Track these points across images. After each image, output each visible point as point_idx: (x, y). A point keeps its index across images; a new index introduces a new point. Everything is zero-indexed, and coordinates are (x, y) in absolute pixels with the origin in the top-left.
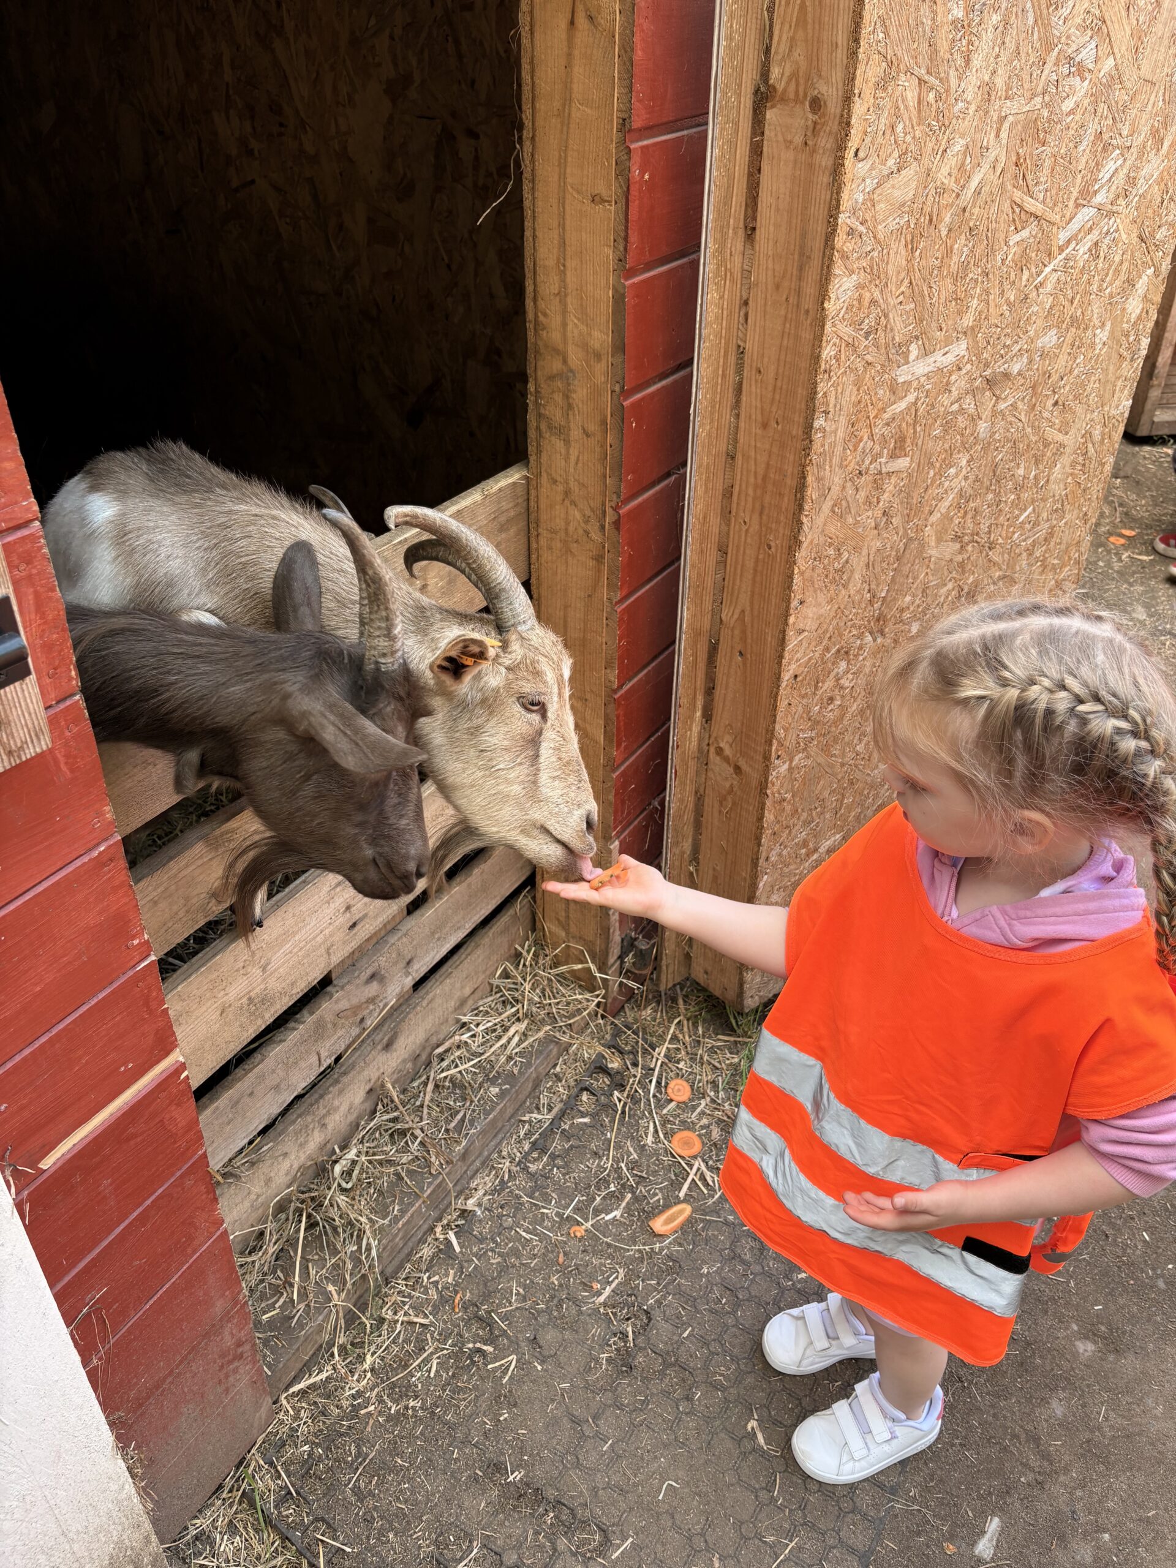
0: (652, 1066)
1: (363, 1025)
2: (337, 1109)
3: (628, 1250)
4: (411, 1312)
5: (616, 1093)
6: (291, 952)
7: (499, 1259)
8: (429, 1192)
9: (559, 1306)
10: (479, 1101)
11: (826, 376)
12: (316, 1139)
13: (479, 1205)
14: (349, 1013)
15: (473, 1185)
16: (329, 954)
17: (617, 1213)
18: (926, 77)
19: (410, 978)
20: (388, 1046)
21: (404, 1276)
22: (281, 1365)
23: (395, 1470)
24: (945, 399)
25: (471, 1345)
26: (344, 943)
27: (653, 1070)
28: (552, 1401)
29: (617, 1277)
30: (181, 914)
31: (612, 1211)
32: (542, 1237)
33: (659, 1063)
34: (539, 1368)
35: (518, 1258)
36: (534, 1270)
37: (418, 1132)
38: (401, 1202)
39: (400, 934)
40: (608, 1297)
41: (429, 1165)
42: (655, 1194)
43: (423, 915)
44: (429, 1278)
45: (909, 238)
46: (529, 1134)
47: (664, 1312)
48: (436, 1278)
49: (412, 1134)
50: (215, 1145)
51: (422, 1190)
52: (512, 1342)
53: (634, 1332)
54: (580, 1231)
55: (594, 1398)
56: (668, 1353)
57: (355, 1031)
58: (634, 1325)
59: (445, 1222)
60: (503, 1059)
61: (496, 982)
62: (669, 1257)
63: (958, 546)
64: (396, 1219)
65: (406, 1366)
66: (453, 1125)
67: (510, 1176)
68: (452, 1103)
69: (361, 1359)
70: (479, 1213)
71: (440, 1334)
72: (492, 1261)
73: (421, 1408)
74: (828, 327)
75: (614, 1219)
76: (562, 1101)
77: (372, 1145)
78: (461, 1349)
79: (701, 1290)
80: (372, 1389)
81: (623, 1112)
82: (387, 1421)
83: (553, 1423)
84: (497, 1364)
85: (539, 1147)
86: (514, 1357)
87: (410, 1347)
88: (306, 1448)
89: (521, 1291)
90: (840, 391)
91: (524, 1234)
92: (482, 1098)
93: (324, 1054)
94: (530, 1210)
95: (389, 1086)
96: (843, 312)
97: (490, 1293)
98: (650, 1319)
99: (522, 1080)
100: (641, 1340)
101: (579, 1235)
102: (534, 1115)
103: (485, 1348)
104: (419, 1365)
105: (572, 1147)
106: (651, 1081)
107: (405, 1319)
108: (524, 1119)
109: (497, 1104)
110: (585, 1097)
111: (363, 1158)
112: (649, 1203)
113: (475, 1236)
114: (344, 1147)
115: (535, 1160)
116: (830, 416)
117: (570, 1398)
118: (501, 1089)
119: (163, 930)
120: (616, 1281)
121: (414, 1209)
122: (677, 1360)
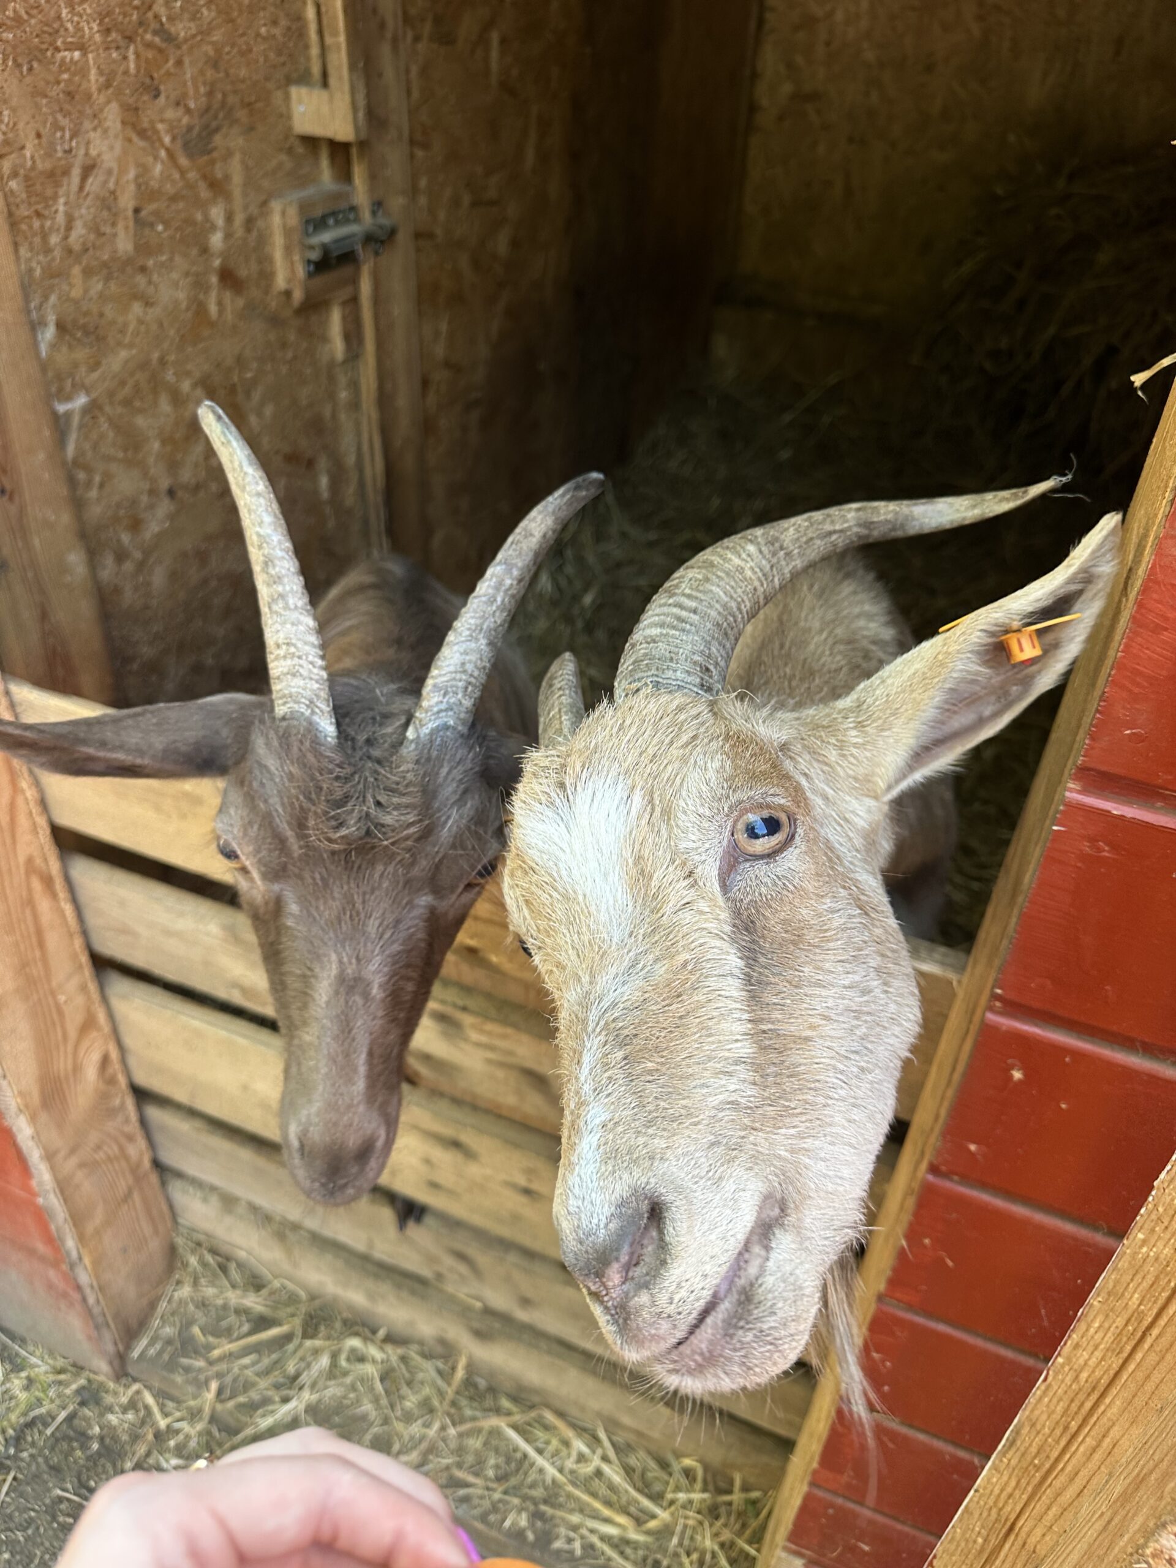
2: (392, 1306)
12: (360, 1298)
16: (393, 1174)
20: (477, 1333)
57: (428, 1273)
68: (492, 1462)
92: (505, 1503)
95: (461, 1360)
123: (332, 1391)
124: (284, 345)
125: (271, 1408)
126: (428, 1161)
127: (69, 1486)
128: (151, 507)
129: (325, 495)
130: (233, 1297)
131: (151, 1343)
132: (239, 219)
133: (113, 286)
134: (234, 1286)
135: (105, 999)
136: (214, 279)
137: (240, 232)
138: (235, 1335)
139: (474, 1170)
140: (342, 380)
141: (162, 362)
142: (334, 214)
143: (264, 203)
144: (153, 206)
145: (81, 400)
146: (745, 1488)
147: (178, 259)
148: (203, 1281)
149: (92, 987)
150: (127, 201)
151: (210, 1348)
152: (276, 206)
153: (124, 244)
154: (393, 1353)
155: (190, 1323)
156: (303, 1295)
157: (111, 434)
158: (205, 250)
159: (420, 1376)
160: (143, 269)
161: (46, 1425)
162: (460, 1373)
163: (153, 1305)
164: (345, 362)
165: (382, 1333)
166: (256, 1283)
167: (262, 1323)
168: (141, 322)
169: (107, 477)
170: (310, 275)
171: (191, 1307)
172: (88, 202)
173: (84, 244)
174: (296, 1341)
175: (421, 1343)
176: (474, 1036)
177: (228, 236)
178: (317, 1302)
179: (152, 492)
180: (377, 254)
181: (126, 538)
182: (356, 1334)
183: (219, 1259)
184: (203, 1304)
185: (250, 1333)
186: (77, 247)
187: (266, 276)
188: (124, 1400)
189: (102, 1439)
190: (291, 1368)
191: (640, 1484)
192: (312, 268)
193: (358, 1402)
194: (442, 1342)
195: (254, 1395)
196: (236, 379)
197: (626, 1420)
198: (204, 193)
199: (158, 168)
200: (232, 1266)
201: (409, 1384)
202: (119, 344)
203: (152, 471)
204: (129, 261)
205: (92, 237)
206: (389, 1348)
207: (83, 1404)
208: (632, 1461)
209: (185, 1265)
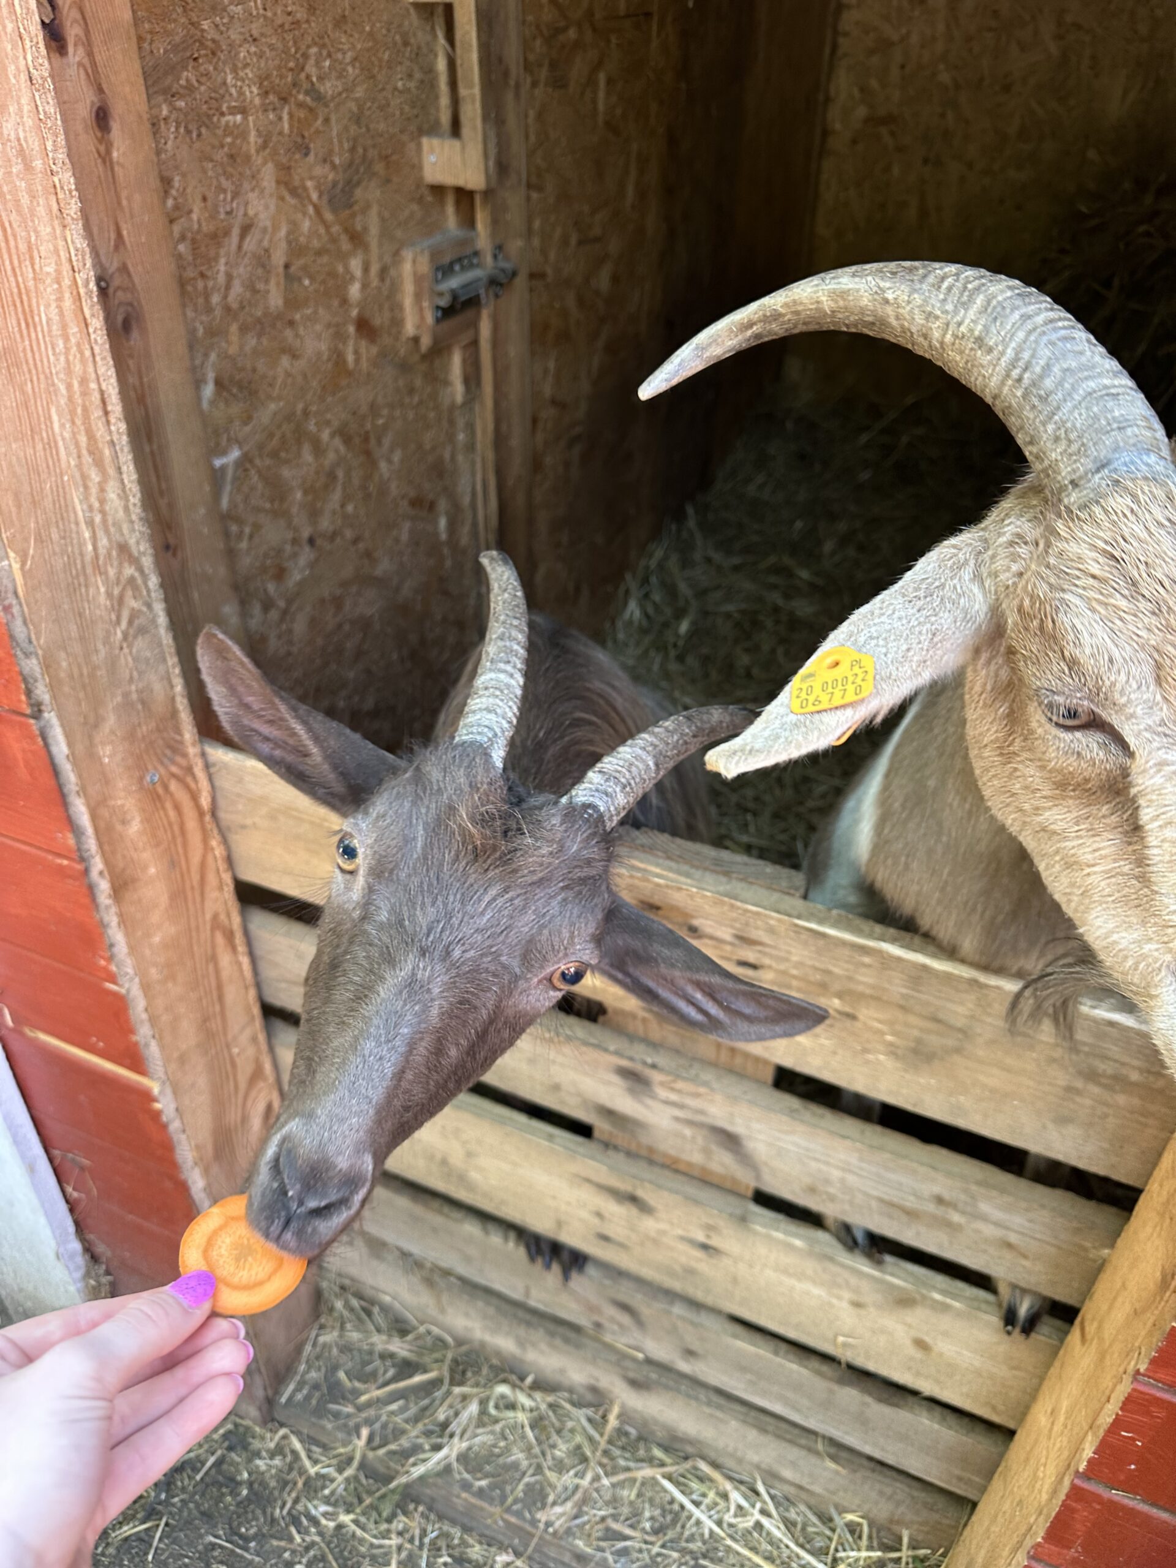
2: (543, 1353)
6: (507, 1173)
12: (509, 1344)
14: (586, 1303)
16: (559, 1225)
20: (633, 1383)
26: (587, 1239)
37: (589, 1476)
38: (492, 1487)
57: (585, 1323)
64: (466, 1486)
66: (614, 1526)
68: (647, 1514)
80: (318, 1535)
88: (245, 1475)
93: (534, 1294)
95: (613, 1411)
123: (483, 1438)
124: (411, 391)
125: (422, 1456)
126: (599, 1215)
127: (221, 1533)
128: (295, 555)
129: (444, 536)
130: (380, 1342)
131: (298, 1389)
132: (374, 269)
133: (265, 341)
134: (379, 1330)
135: (271, 1049)
136: (351, 329)
137: (375, 282)
138: (381, 1381)
139: (649, 1224)
140: (461, 422)
141: (306, 413)
142: (460, 260)
143: (396, 253)
144: (301, 262)
145: (235, 454)
146: (913, 1546)
147: (321, 311)
148: (348, 1326)
149: (262, 1037)
150: (279, 258)
151: (357, 1393)
152: (408, 255)
153: (275, 299)
154: (541, 1400)
155: (335, 1368)
156: (449, 1340)
157: (260, 486)
158: (344, 301)
159: (570, 1424)
160: (291, 323)
161: (196, 1470)
162: (613, 1422)
163: (299, 1350)
164: (464, 404)
165: (529, 1380)
166: (401, 1328)
167: (407, 1368)
168: (288, 374)
169: (257, 527)
170: (438, 321)
171: (335, 1351)
172: (246, 260)
173: (241, 302)
174: (444, 1388)
175: (571, 1391)
176: (663, 1093)
177: (365, 286)
178: (464, 1348)
179: (295, 541)
180: (497, 296)
181: (271, 587)
182: (504, 1381)
183: (363, 1303)
184: (346, 1349)
185: (395, 1379)
186: (235, 306)
187: (397, 323)
188: (272, 1445)
189: (250, 1484)
190: (441, 1416)
191: (801, 1540)
192: (440, 314)
193: (507, 1450)
194: (594, 1390)
195: (405, 1442)
196: (368, 426)
197: (787, 1473)
198: (345, 245)
199: (306, 225)
200: (376, 1310)
201: (559, 1432)
202: (269, 397)
203: (296, 521)
204: (279, 316)
205: (248, 294)
206: (538, 1395)
207: (230, 1448)
208: (792, 1515)
209: (331, 1309)
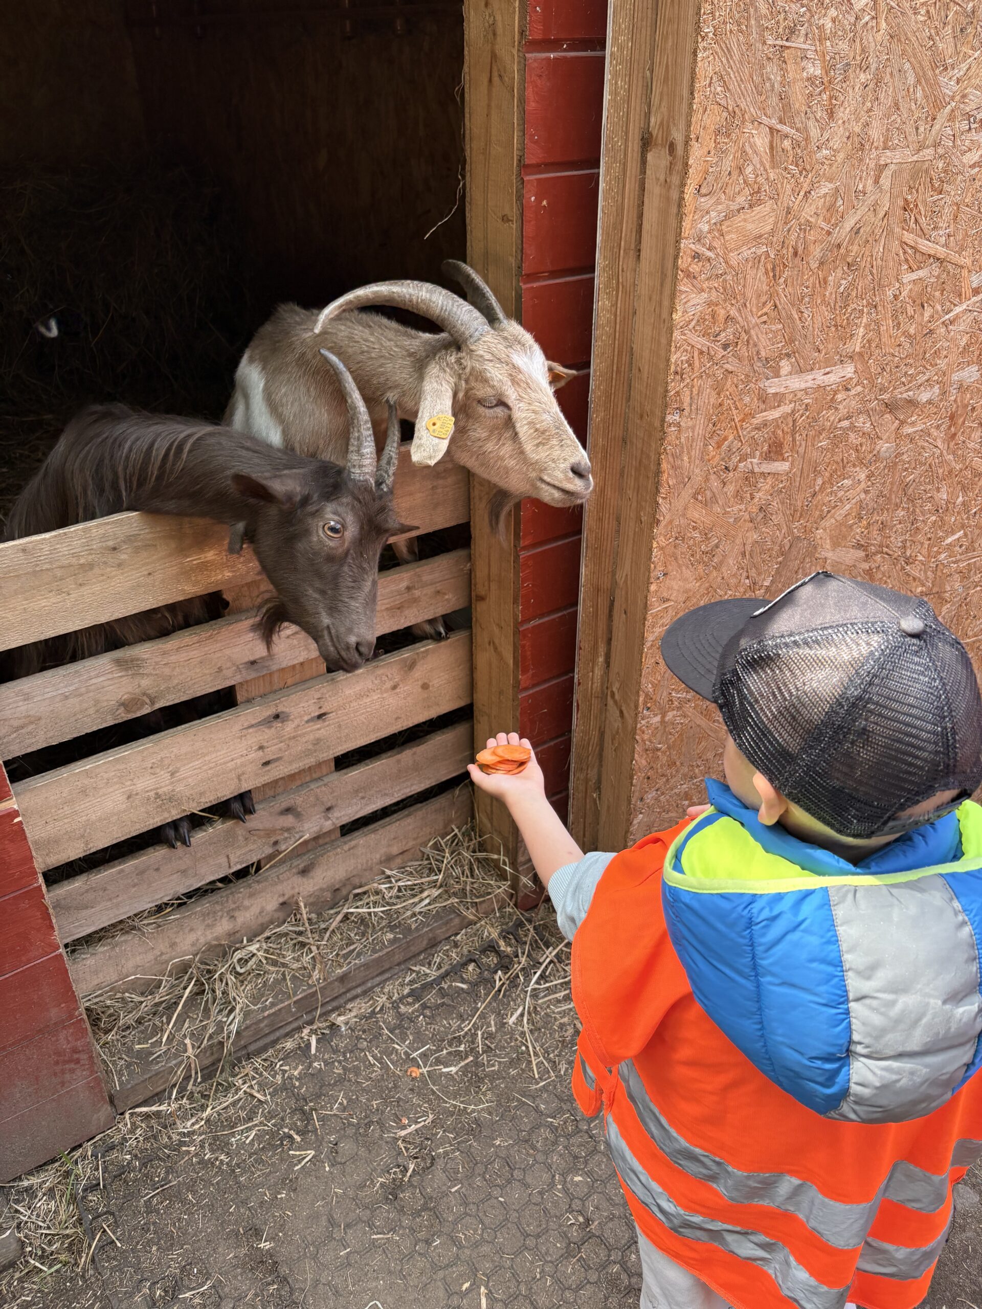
0: (541, 961)
1: (277, 847)
2: (247, 908)
3: (446, 1102)
4: (256, 1087)
5: (500, 972)
6: (200, 768)
7: (341, 1071)
8: (300, 996)
9: (368, 1125)
10: (373, 940)
11: (678, 377)
12: (223, 927)
13: (347, 1023)
14: (262, 833)
15: (349, 1006)
16: (240, 780)
17: (453, 1069)
18: (779, 127)
19: (330, 822)
20: (304, 872)
21: (263, 1057)
22: (129, 1086)
23: (184, 1201)
24: (831, 415)
25: (286, 1130)
26: (257, 775)
27: (541, 964)
28: (324, 1199)
29: (425, 1121)
30: (91, 711)
31: (451, 1066)
32: (384, 1067)
33: (548, 960)
34: (327, 1169)
35: (357, 1075)
36: (364, 1090)
37: (314, 948)
38: (276, 997)
39: (321, 783)
40: (410, 1133)
41: (310, 976)
42: (493, 1065)
43: (346, 774)
44: (281, 1066)
45: (769, 266)
46: (412, 982)
47: (447, 1163)
48: (287, 1068)
49: (310, 949)
50: (120, 899)
51: (295, 994)
52: (317, 1139)
53: (414, 1170)
54: (416, 1072)
55: (355, 1210)
56: (431, 1198)
57: (269, 850)
58: (417, 1165)
59: (315, 1027)
60: (409, 913)
61: (427, 850)
62: (476, 1121)
63: (863, 554)
64: (264, 1009)
65: (233, 1127)
66: (344, 952)
67: (382, 1009)
68: (352, 935)
69: (203, 1108)
70: (343, 1029)
71: (269, 1112)
72: (336, 1071)
73: (227, 1164)
74: (677, 334)
75: (448, 1073)
76: (451, 964)
77: (275, 946)
78: (279, 1130)
79: (485, 1157)
80: (200, 1135)
81: (499, 991)
82: (199, 1163)
83: (315, 1217)
84: (298, 1153)
85: (416, 995)
86: (313, 1152)
87: (243, 1114)
88: (128, 1157)
89: (345, 1102)
90: (695, 391)
91: (371, 1058)
92: (377, 938)
93: (233, 858)
94: (385, 1042)
95: (302, 904)
96: (693, 323)
97: (322, 1094)
98: (432, 1164)
99: (415, 935)
100: (416, 1179)
101: (414, 1075)
102: (423, 968)
103: (296, 1136)
104: (242, 1131)
105: (443, 1004)
106: (535, 973)
107: (248, 1090)
108: (414, 968)
109: (386, 947)
110: (471, 967)
111: (261, 953)
112: (484, 1070)
113: (332, 1046)
114: (250, 940)
115: (409, 1004)
116: (686, 413)
117: (337, 1202)
118: (395, 937)
119: (73, 719)
120: (423, 1123)
121: (282, 1005)
122: (435, 1207)
126: (260, 748)
127: (146, 1191)
139: (289, 728)
151: (158, 1041)
156: (188, 958)
162: (304, 910)
165: (245, 937)
175: (271, 922)
178: (202, 952)
182: (234, 951)
188: (127, 1127)
189: (136, 1158)
194: (285, 903)
